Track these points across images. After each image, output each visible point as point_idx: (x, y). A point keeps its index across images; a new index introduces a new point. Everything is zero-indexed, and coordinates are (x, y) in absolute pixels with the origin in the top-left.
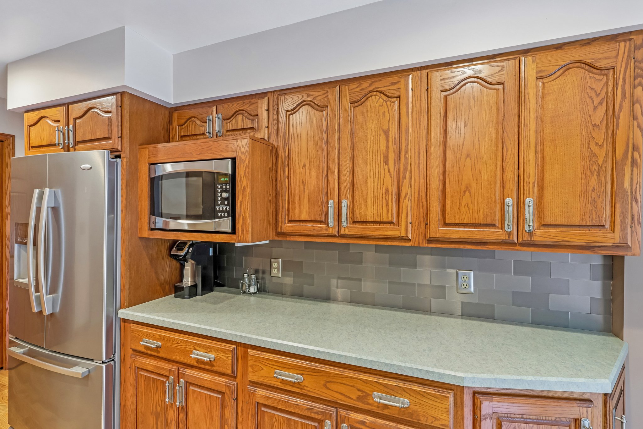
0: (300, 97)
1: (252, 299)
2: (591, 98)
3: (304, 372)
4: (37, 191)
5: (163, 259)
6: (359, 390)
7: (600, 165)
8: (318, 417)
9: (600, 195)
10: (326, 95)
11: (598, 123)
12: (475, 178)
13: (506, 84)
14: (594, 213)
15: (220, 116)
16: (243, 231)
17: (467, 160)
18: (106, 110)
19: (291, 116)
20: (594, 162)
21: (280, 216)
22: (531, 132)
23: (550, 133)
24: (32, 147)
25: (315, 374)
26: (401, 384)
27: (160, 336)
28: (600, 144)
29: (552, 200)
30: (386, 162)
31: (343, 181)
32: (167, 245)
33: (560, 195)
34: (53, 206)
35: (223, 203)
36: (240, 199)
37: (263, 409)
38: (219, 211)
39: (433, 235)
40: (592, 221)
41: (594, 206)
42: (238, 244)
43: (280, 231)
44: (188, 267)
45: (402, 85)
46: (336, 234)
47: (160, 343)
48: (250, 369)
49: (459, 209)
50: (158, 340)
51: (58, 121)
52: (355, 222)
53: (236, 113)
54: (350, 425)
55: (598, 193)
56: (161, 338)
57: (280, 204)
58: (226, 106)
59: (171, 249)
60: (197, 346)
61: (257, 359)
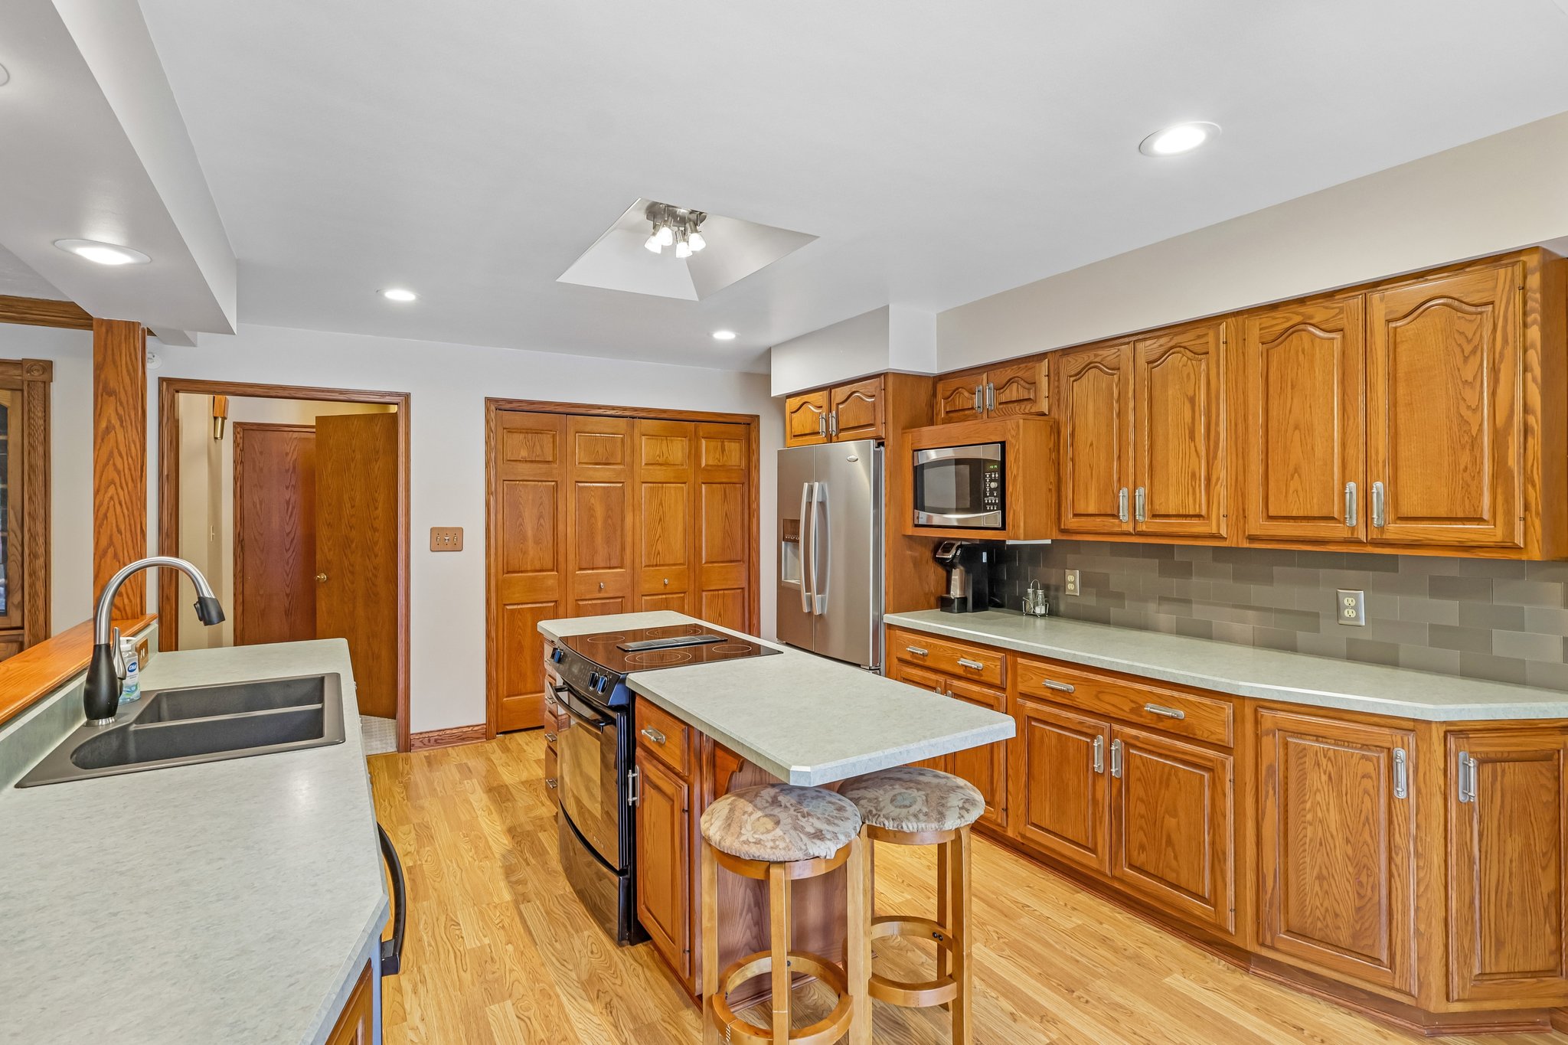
0: (1086, 358)
1: (1040, 622)
2: (1460, 345)
3: (1075, 682)
4: (806, 485)
5: (927, 562)
6: (1132, 701)
7: (1475, 436)
8: (1090, 731)
9: (1474, 477)
10: (1117, 354)
11: (1470, 379)
12: (1305, 456)
13: (1345, 330)
14: (1467, 501)
15: (992, 385)
16: (1014, 526)
17: (1296, 432)
18: (869, 394)
19: (1075, 383)
20: (1465, 431)
21: (1063, 509)
22: (1379, 395)
23: (1404, 395)
24: (794, 436)
25: (1086, 684)
26: (1176, 694)
27: (927, 642)
28: (1474, 407)
29: (1408, 485)
30: (1192, 437)
31: (1138, 463)
32: (932, 546)
33: (1420, 477)
34: (821, 500)
35: (992, 495)
36: (1010, 489)
37: (1033, 723)
38: (988, 503)
39: (1253, 532)
40: (1464, 511)
41: (1467, 491)
42: (1009, 542)
43: (1063, 527)
44: (956, 576)
45: (1211, 338)
46: (1132, 530)
47: (926, 651)
48: (1019, 679)
49: (1286, 496)
50: (924, 647)
51: (821, 407)
52: (1154, 516)
53: (1010, 381)
54: (1124, 741)
55: (1472, 475)
56: (927, 646)
57: (1063, 493)
58: (998, 372)
59: (935, 551)
60: (963, 655)
61: (1026, 668)
